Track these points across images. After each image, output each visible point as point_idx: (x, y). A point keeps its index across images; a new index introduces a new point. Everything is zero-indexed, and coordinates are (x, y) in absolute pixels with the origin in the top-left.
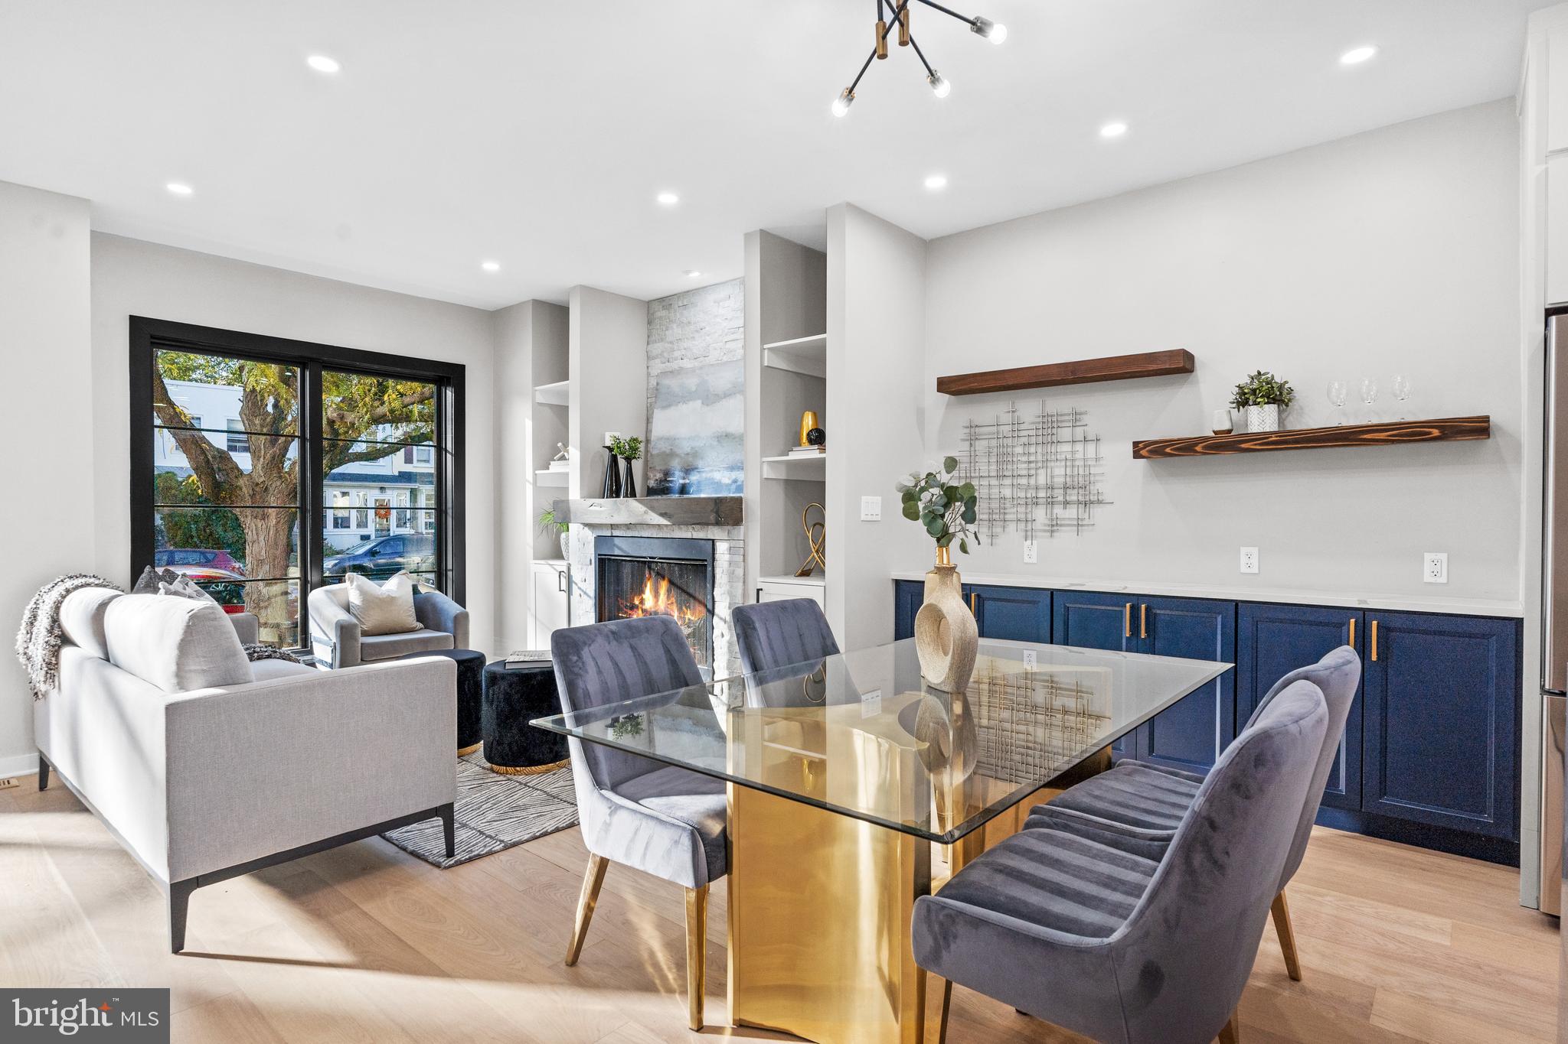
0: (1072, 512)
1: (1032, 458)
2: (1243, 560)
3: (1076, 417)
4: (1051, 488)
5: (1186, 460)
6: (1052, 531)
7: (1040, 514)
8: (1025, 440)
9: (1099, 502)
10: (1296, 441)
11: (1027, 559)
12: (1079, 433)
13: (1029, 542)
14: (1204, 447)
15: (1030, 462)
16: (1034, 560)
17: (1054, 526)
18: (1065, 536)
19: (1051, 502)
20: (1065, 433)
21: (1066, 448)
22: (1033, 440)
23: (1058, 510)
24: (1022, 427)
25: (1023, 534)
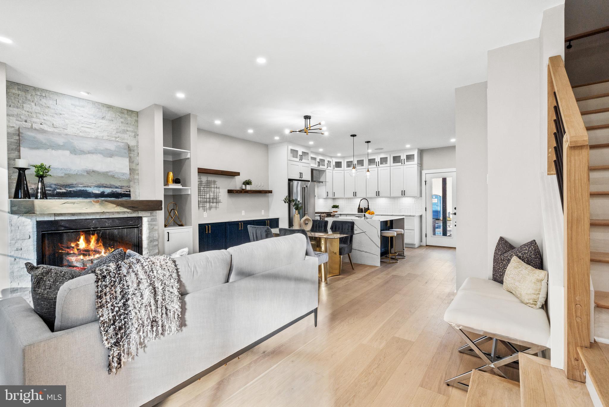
0: (214, 204)
1: (205, 191)
2: (243, 213)
3: (215, 182)
4: (210, 198)
5: (246, 194)
6: (210, 209)
7: (208, 205)
8: (203, 186)
9: (220, 202)
10: (255, 192)
11: (204, 217)
12: (215, 186)
13: (205, 212)
14: (244, 192)
15: (205, 192)
16: (206, 217)
17: (210, 208)
18: (213, 210)
19: (210, 202)
20: (213, 186)
21: (213, 189)
22: (205, 186)
23: (211, 204)
24: (203, 183)
25: (203, 210)
